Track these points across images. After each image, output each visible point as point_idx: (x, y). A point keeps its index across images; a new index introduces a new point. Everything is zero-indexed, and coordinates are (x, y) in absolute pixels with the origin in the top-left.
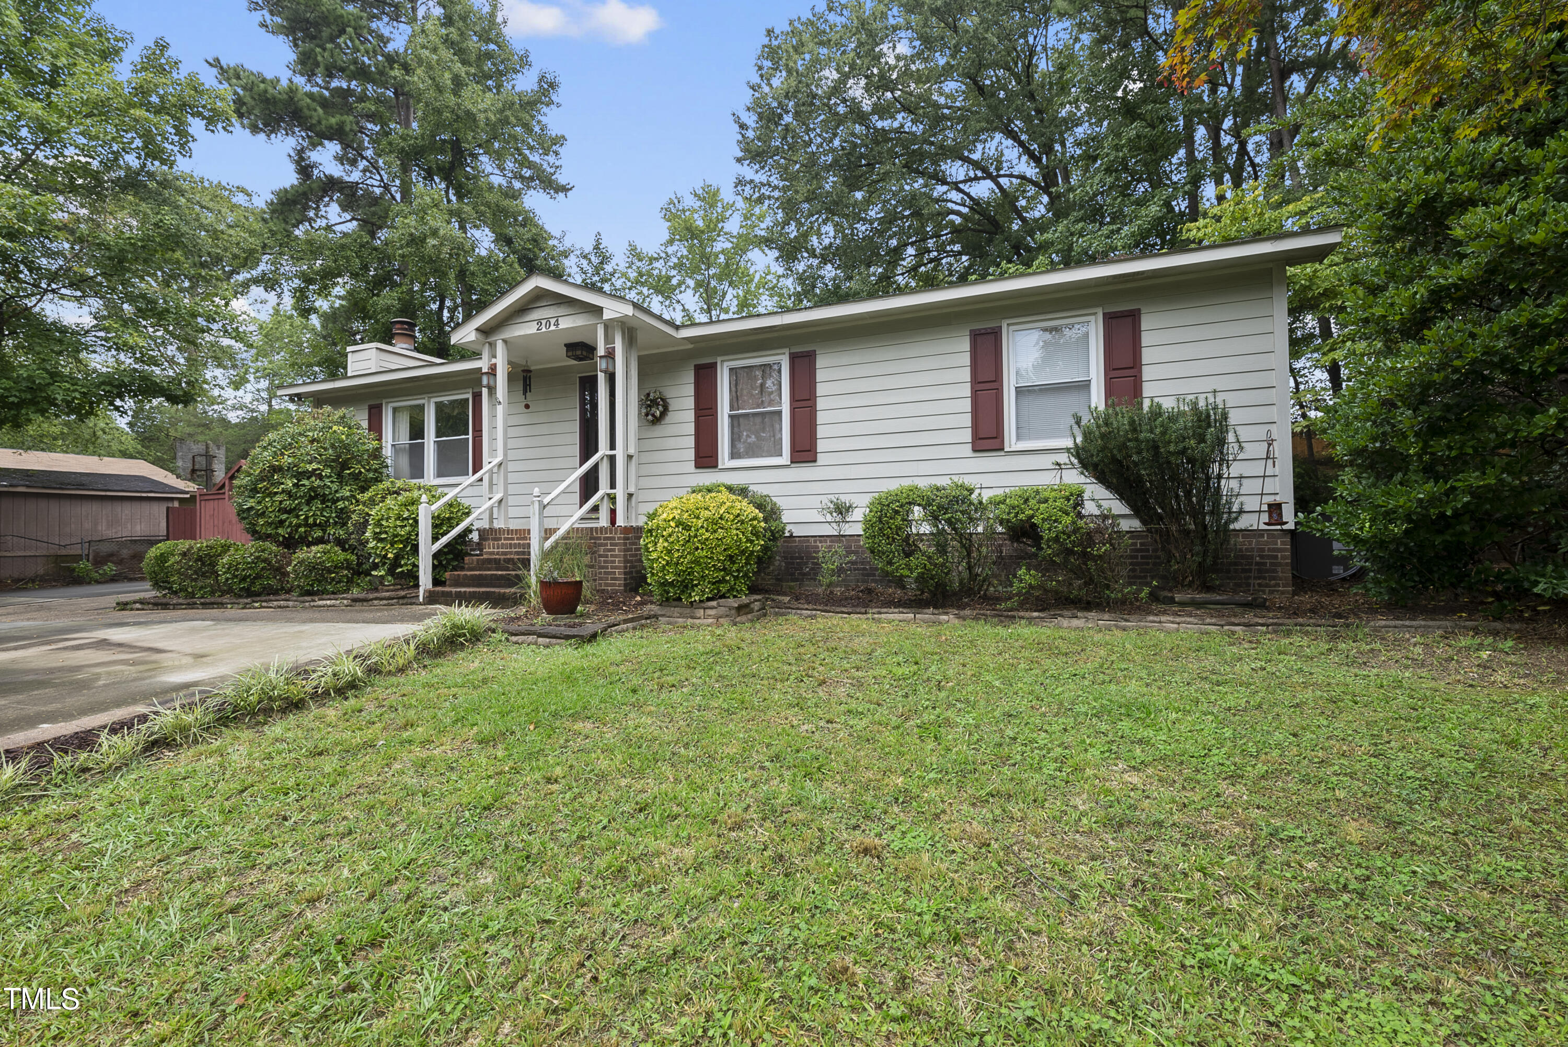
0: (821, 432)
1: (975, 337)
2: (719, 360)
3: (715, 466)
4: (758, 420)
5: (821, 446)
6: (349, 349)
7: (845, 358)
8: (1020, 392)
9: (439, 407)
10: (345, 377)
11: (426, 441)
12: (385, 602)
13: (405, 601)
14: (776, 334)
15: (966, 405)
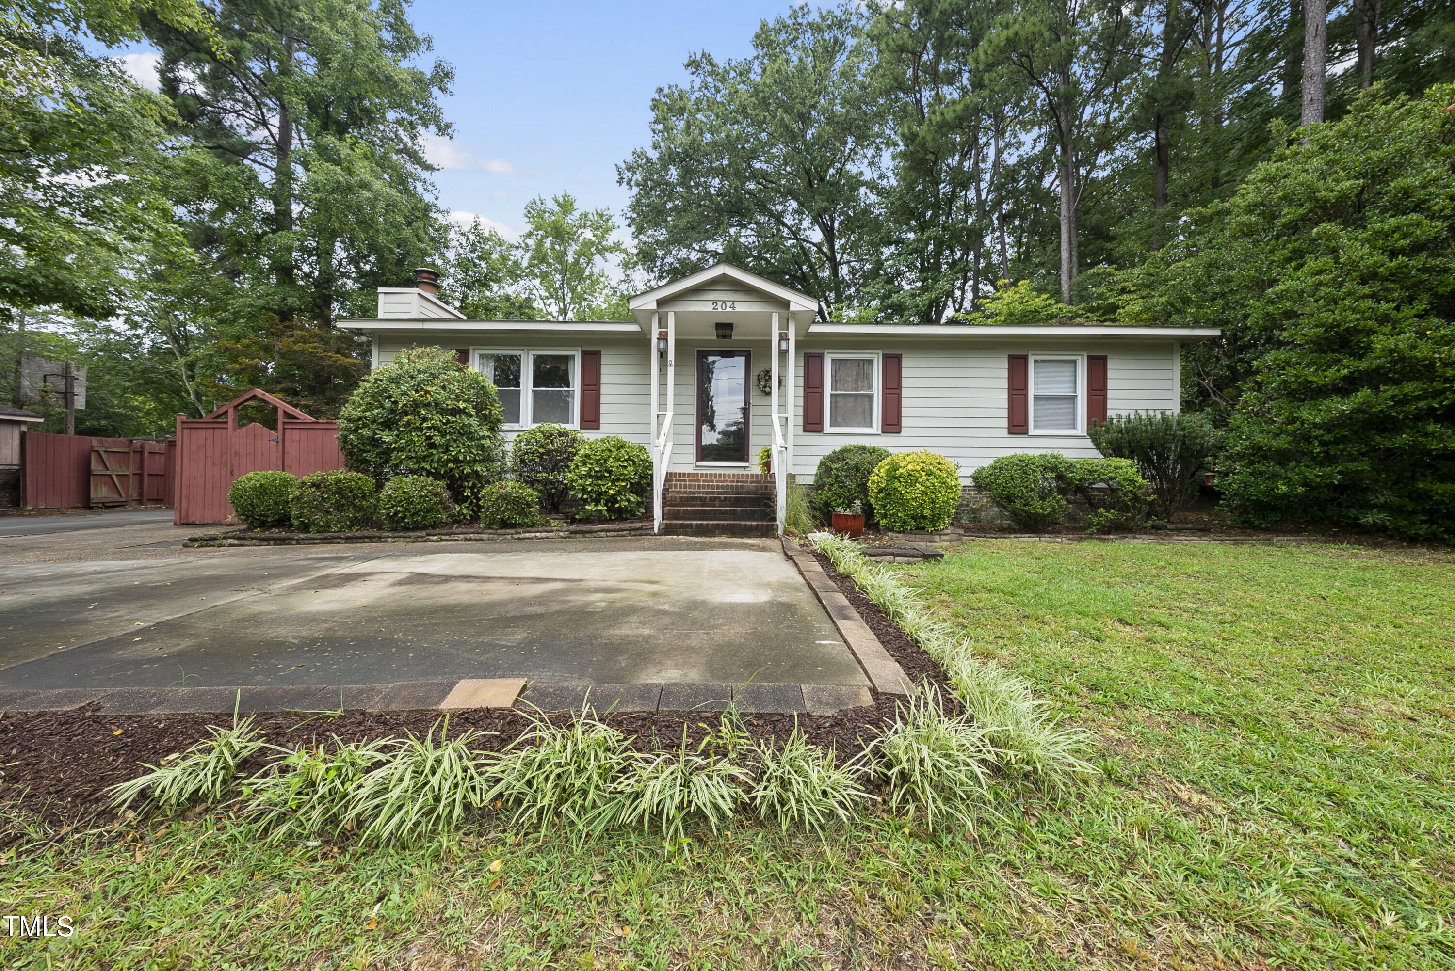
0: (904, 412)
1: (1011, 358)
2: (826, 351)
3: (820, 431)
4: (852, 399)
5: (904, 422)
6: (380, 290)
7: (923, 362)
8: (1037, 398)
9: (539, 361)
10: (374, 318)
11: (522, 388)
12: (613, 533)
13: (639, 532)
14: (871, 339)
15: (1005, 403)
